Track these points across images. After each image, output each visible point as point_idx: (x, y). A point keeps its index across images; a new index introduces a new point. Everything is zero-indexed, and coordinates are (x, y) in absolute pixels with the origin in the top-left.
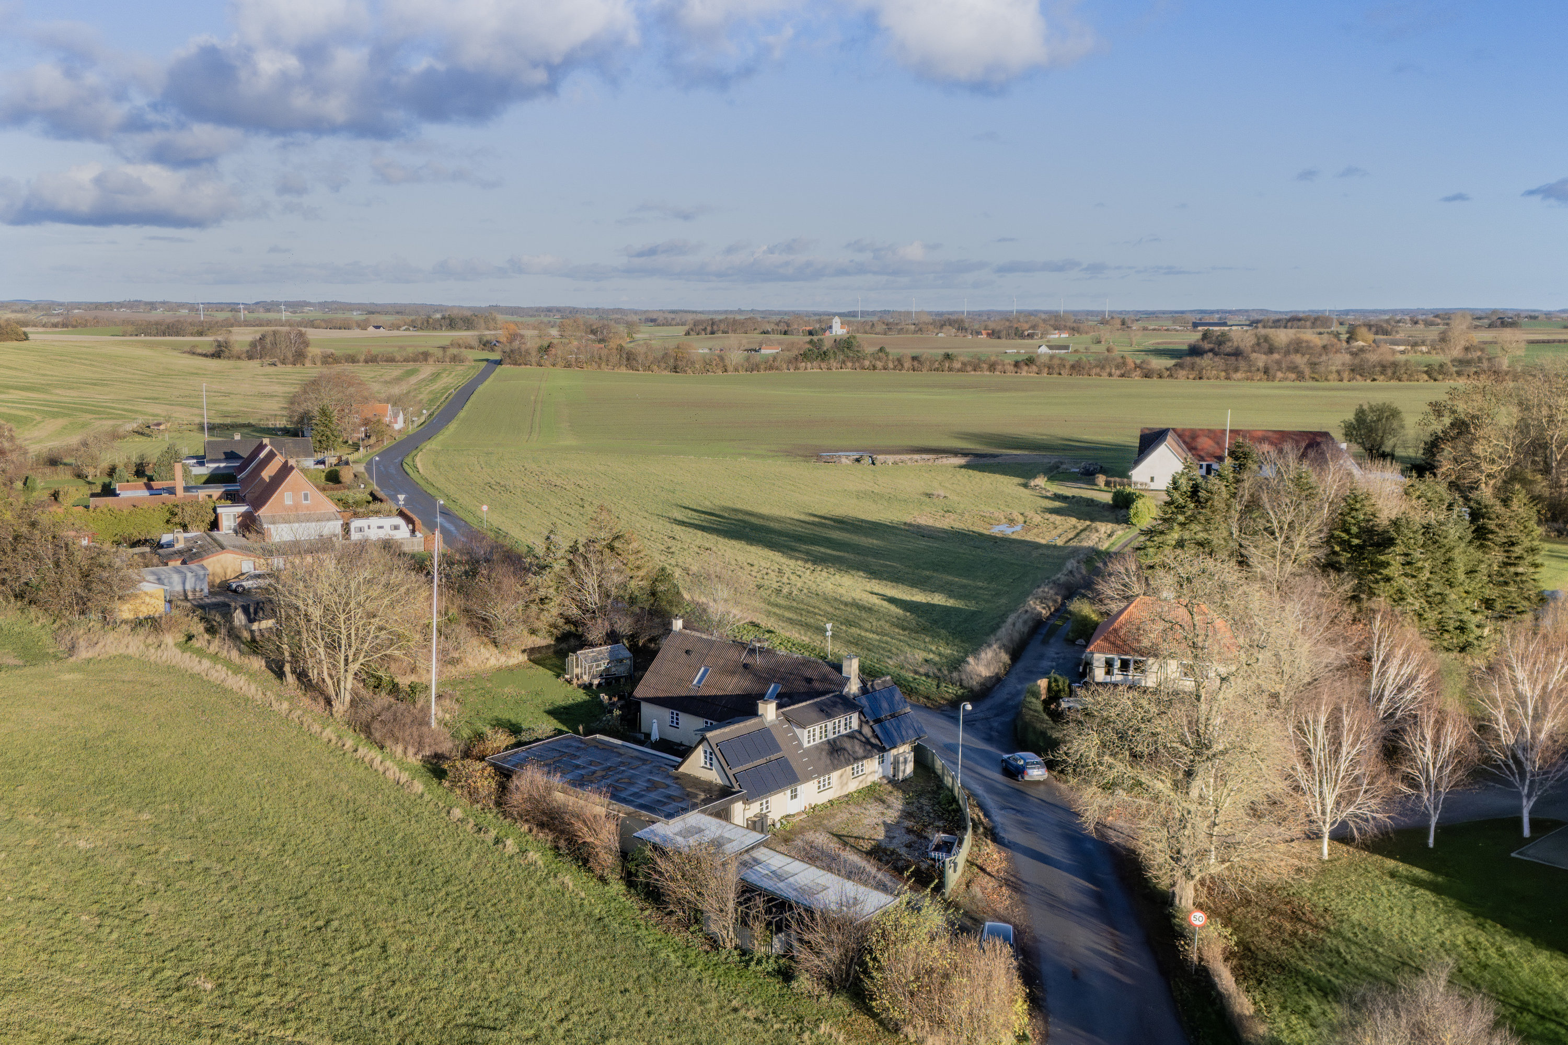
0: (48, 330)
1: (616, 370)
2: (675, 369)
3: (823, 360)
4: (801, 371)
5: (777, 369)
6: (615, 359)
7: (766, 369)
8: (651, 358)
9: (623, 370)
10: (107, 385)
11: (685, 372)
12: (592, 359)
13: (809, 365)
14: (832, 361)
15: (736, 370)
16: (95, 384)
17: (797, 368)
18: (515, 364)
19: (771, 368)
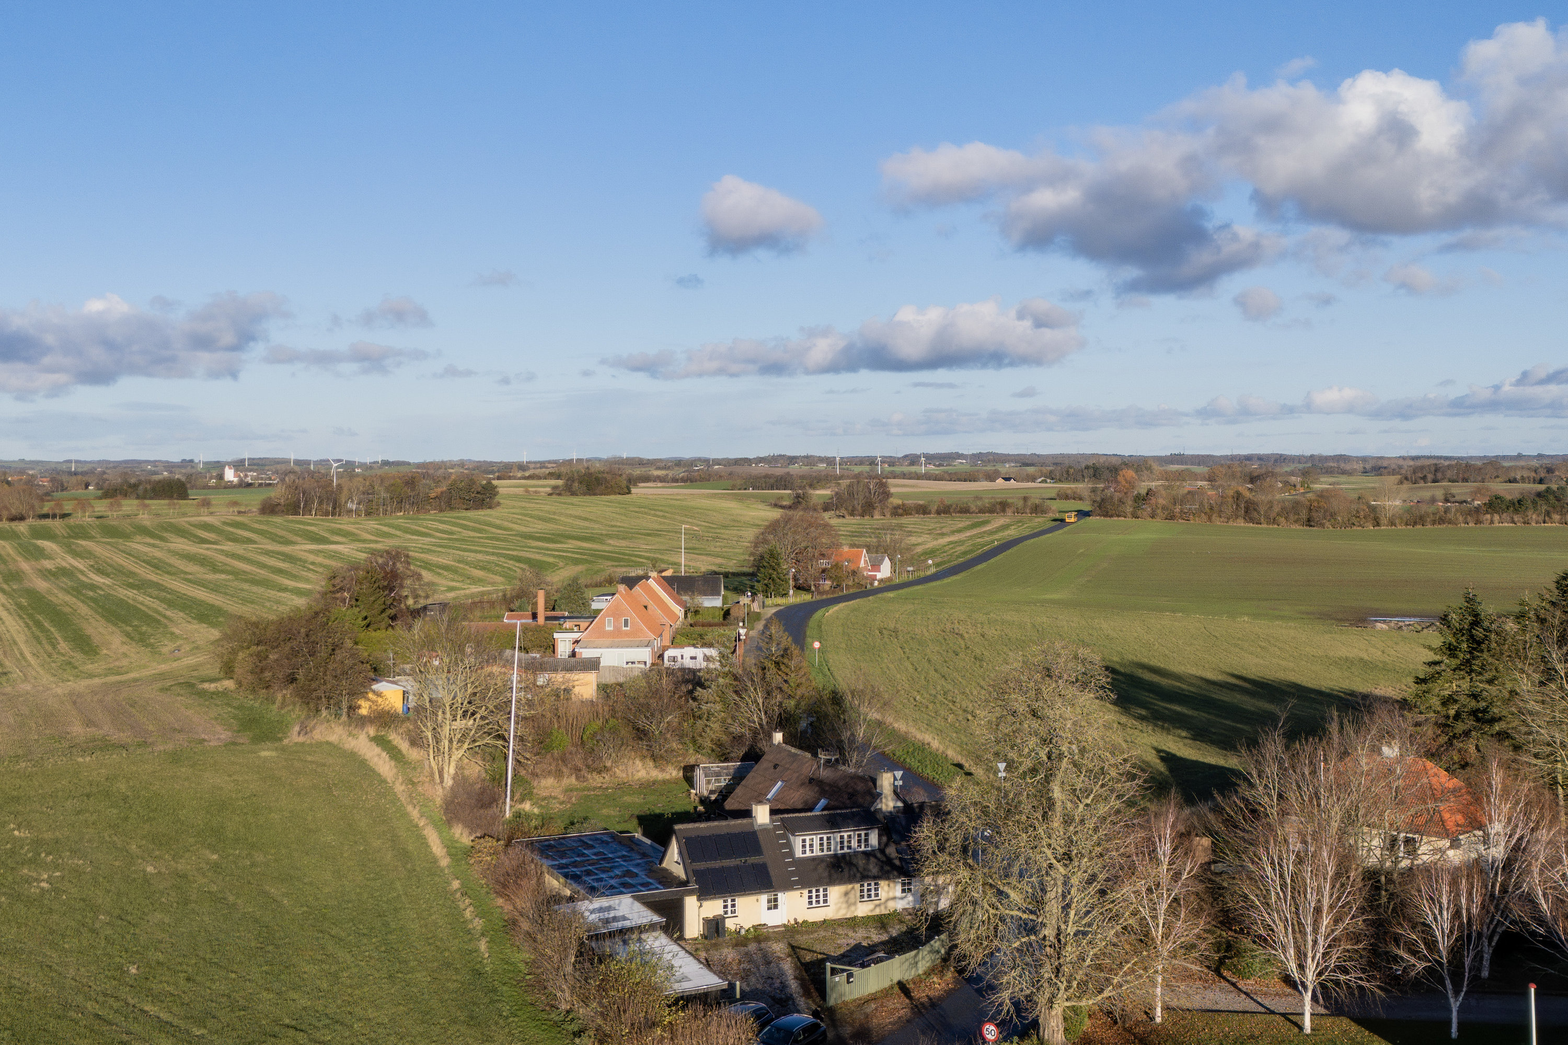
0: (667, 485)
1: (1231, 523)
2: (1309, 522)
3: (1516, 511)
4: (1486, 525)
5: (1450, 522)
6: (1228, 510)
7: (1434, 522)
8: (1277, 509)
9: (1241, 523)
10: (659, 535)
11: (1323, 525)
12: (1201, 510)
13: (1496, 517)
14: (1530, 513)
15: (1392, 524)
16: (649, 535)
17: (1478, 522)
18: (1105, 516)
19: (1442, 521)
